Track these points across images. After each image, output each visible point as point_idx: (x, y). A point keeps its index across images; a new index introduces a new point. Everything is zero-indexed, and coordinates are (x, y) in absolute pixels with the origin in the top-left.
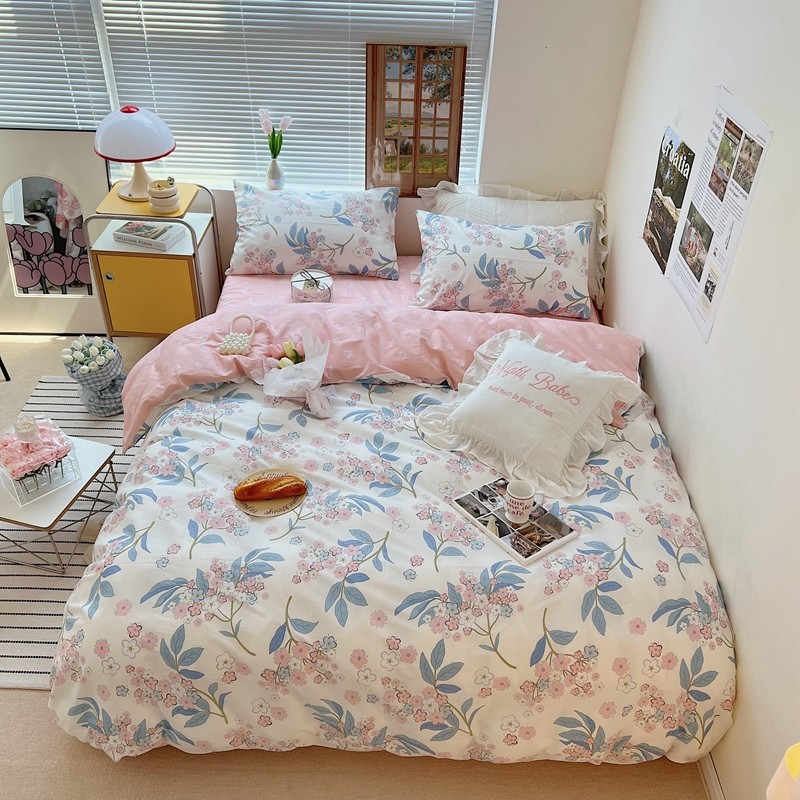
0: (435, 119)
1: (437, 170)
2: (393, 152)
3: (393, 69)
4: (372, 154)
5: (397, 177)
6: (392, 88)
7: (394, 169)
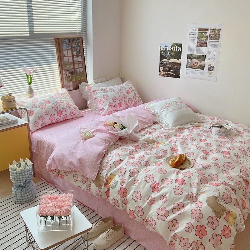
0: (78, 62)
1: (81, 79)
2: (69, 75)
3: (65, 46)
4: (63, 76)
5: (71, 83)
6: (65, 53)
7: (70, 80)
